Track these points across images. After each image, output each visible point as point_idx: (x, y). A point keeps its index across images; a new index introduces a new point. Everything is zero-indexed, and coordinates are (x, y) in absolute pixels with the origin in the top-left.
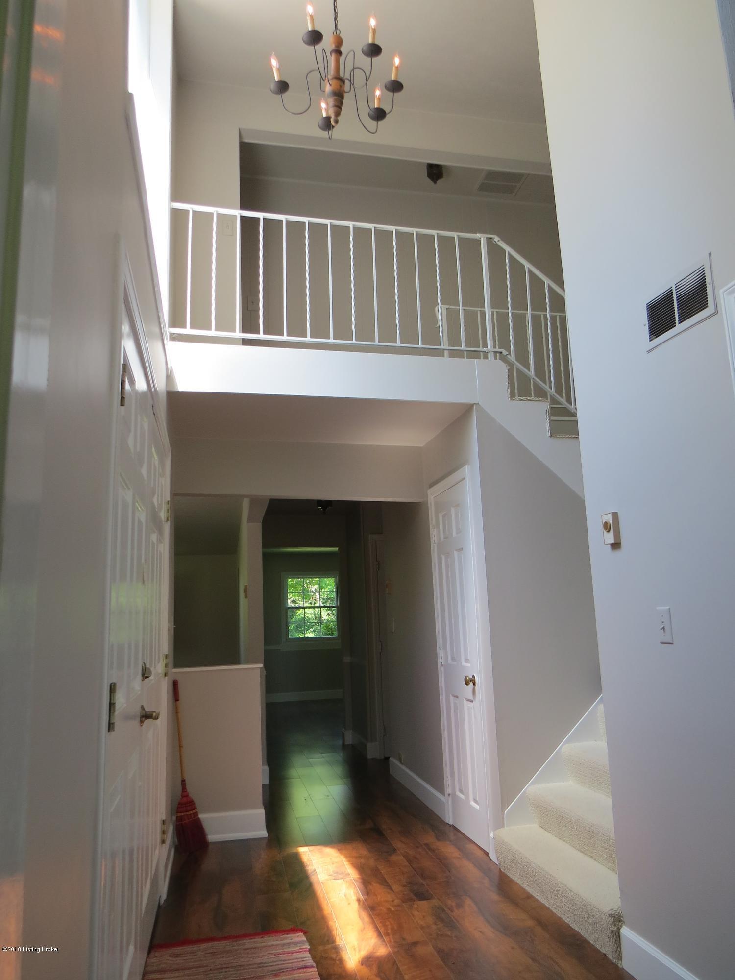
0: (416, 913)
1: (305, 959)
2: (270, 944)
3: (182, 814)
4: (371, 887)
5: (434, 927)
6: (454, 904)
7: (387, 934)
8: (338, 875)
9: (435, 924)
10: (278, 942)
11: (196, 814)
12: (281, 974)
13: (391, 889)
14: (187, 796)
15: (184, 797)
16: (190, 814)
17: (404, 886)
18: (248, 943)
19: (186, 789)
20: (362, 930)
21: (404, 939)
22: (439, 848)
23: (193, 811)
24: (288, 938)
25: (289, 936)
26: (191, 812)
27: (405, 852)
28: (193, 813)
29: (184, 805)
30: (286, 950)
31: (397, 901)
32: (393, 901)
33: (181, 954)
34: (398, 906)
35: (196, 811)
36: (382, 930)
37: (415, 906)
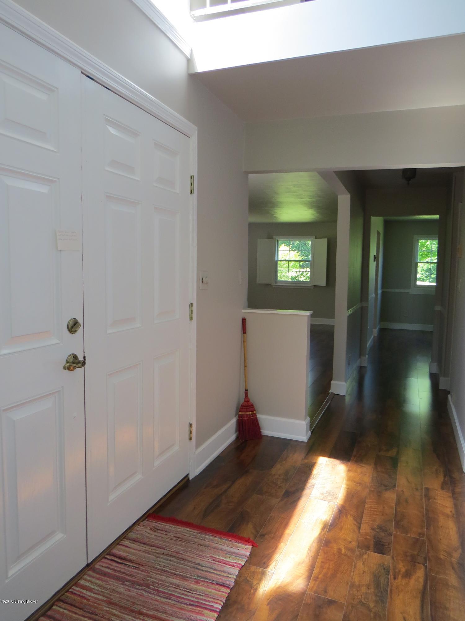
0: (360, 565)
1: (230, 576)
2: (220, 547)
3: (243, 413)
4: (344, 518)
5: (364, 589)
6: (403, 570)
7: (316, 579)
8: (328, 496)
9: (368, 588)
10: (227, 548)
11: (255, 415)
12: (201, 583)
13: (359, 528)
14: (248, 401)
15: (246, 401)
16: (250, 414)
17: (373, 529)
18: (208, 538)
19: (248, 396)
20: (299, 564)
21: (326, 592)
22: (436, 498)
23: (252, 413)
24: (236, 546)
25: (240, 545)
26: (251, 413)
27: (402, 491)
28: (252, 414)
29: (245, 407)
30: (225, 559)
31: (354, 544)
32: (351, 542)
33: (159, 530)
34: (352, 550)
35: (254, 412)
36: (316, 571)
37: (365, 556)
